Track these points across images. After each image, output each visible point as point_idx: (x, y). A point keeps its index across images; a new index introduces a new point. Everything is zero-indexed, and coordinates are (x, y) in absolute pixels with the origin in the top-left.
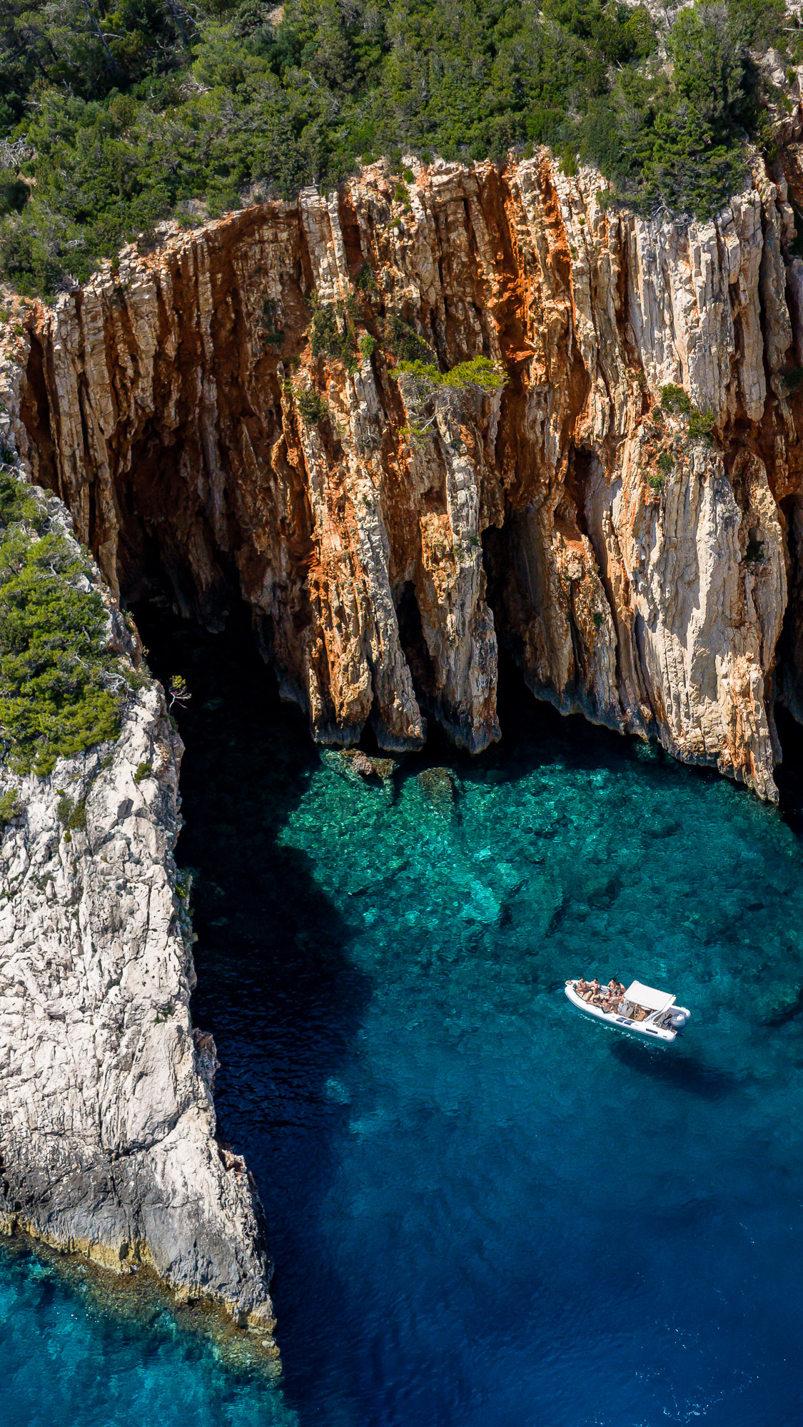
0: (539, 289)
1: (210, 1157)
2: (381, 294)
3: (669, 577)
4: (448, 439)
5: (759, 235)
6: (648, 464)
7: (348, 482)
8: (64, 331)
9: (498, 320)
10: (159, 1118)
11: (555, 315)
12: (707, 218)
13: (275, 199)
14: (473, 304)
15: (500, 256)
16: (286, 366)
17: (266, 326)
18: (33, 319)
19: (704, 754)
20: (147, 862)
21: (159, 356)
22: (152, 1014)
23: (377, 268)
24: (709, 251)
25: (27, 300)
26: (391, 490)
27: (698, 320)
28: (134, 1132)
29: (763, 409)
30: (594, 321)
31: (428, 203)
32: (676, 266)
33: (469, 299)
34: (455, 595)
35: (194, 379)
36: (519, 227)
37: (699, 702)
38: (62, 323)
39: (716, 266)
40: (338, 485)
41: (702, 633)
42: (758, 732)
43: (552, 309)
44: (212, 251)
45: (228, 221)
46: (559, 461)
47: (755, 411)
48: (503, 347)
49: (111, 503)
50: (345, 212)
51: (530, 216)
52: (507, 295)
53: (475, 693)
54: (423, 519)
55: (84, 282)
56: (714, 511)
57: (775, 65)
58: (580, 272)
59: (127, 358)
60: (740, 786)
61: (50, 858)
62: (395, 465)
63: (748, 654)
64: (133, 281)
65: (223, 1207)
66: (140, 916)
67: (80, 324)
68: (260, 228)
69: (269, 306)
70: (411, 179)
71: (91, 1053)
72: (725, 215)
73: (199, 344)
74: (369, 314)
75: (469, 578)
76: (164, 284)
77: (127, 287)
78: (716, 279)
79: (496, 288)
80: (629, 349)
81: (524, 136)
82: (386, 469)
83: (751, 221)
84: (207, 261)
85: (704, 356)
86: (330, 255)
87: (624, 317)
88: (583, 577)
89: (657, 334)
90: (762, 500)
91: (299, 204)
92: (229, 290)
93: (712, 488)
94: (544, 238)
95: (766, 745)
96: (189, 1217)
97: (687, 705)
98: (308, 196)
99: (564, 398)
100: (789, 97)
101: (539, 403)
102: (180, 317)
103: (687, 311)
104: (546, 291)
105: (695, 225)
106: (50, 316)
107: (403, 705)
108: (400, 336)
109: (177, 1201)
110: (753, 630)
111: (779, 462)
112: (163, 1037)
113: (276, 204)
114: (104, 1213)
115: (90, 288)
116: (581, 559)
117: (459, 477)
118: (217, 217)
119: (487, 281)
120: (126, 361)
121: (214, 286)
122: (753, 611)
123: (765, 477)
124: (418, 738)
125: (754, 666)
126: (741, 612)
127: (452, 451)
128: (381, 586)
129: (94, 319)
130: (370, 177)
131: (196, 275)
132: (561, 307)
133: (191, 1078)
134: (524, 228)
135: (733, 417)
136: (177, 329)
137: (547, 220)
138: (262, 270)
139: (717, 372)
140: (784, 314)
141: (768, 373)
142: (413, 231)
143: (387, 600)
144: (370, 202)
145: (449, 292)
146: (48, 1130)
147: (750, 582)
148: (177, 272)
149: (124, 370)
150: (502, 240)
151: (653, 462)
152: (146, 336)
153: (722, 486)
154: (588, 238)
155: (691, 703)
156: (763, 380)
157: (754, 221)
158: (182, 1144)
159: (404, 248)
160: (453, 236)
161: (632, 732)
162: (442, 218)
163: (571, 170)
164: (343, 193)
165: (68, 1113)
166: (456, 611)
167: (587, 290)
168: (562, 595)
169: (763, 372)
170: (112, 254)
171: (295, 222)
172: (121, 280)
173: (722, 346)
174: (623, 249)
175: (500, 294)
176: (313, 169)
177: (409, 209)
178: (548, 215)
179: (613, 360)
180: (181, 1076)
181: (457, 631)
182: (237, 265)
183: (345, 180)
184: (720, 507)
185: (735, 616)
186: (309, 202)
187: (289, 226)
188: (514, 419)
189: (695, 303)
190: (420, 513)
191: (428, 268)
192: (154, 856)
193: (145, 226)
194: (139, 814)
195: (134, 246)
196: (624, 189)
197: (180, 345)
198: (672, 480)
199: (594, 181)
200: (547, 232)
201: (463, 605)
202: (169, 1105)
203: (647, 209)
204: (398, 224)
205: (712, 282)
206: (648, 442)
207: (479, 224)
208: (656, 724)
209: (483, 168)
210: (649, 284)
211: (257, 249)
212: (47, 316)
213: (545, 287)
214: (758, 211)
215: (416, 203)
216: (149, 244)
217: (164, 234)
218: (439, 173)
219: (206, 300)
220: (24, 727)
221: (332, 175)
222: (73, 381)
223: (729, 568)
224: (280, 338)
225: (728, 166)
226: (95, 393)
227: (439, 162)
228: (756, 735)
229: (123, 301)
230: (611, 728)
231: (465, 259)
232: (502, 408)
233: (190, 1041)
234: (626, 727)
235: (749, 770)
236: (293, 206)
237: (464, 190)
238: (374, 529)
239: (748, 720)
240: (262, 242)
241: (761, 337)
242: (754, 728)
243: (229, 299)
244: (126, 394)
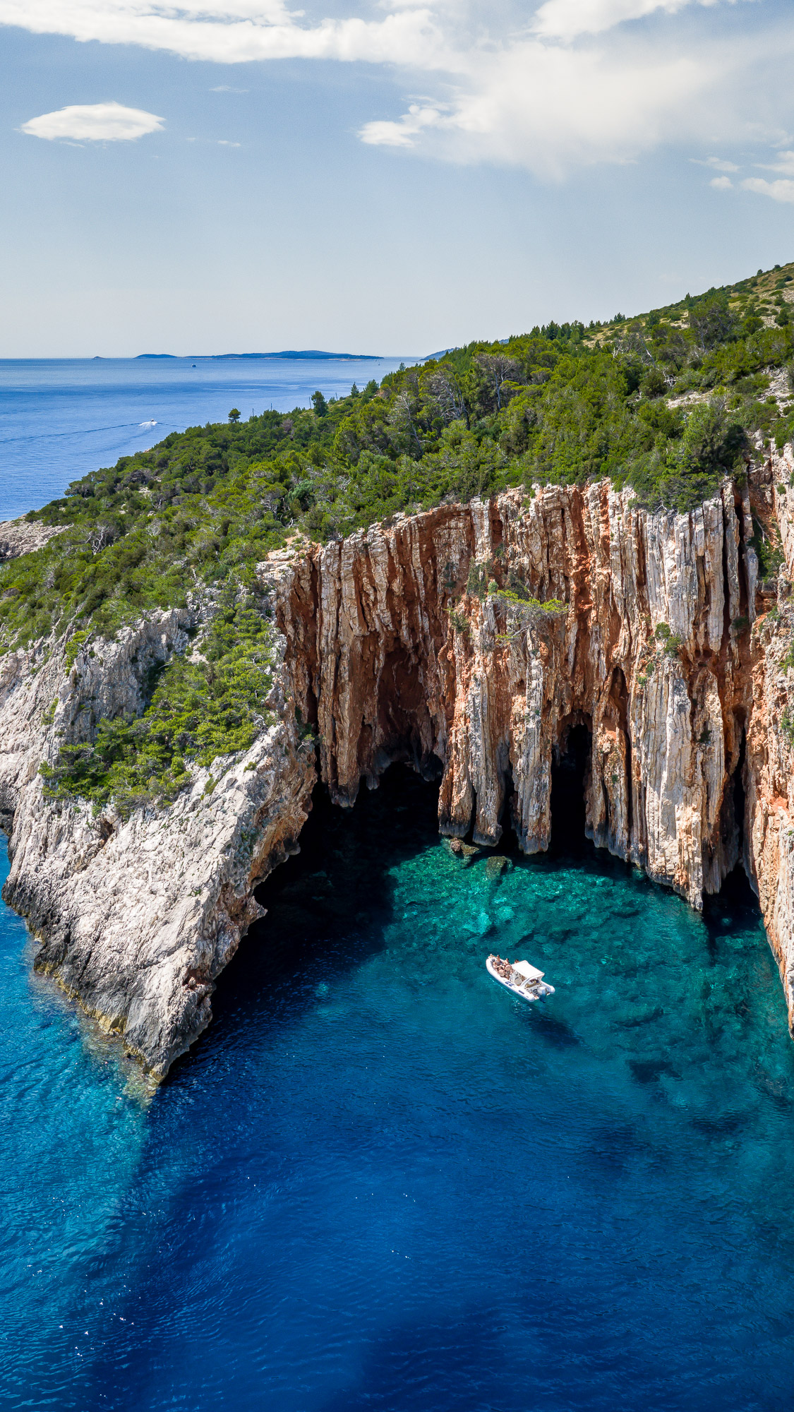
0: (594, 562)
1: (177, 976)
2: (507, 561)
3: (651, 748)
4: (530, 648)
5: (721, 527)
6: (641, 670)
7: (473, 669)
8: (328, 561)
9: (577, 584)
10: (164, 948)
11: (601, 577)
12: (685, 512)
13: (457, 503)
14: (563, 574)
15: (579, 543)
16: (454, 602)
17: (446, 576)
18: (313, 553)
19: (665, 875)
20: (229, 813)
21: (390, 591)
22: (189, 891)
23: (508, 546)
24: (684, 531)
25: (313, 543)
26: (497, 677)
27: (676, 577)
28: (151, 956)
29: (720, 644)
30: (622, 581)
31: (541, 509)
32: (667, 543)
33: (562, 571)
34: (523, 746)
35: (416, 614)
36: (586, 523)
37: (665, 839)
38: (328, 556)
39: (688, 541)
40: (468, 671)
41: (667, 787)
42: (693, 859)
43: (600, 574)
44: (420, 529)
45: (431, 513)
46: (607, 677)
47: (715, 646)
48: (577, 600)
49: (347, 668)
50: (493, 511)
51: (592, 516)
52: (581, 568)
53: (531, 813)
54: (513, 698)
55: (346, 537)
56: (673, 700)
57: (759, 438)
58: (615, 549)
59: (369, 587)
60: (684, 899)
61: (193, 810)
62: (500, 662)
63: (694, 805)
64: (373, 541)
65: (169, 1005)
66: (210, 840)
67: (340, 560)
68: (450, 520)
69: (450, 566)
70: (534, 496)
71: (156, 911)
72: (697, 511)
73: (416, 589)
74: (497, 571)
75: (532, 737)
76: (391, 546)
77: (370, 544)
78: (687, 551)
79: (575, 563)
80: (643, 601)
81: (597, 471)
82: (495, 664)
83: (715, 517)
84: (417, 535)
85: (678, 600)
86: (483, 537)
87: (642, 582)
88: (611, 752)
89: (658, 590)
90: (712, 702)
91: (469, 506)
92: (430, 555)
93: (673, 685)
94: (598, 529)
95: (699, 870)
96: (150, 1005)
97: (658, 840)
98: (475, 502)
99: (606, 633)
100: (764, 456)
101: (597, 639)
102: (404, 569)
103: (671, 571)
104: (598, 563)
105: (679, 516)
106: (322, 552)
107: (485, 812)
108: (514, 585)
109: (148, 997)
110: (699, 790)
111: (728, 679)
112: (188, 904)
113: (458, 505)
114: (116, 999)
115: (348, 541)
116: (612, 741)
117: (534, 671)
118: (426, 511)
119: (570, 559)
120: (368, 588)
121: (421, 552)
122: (700, 777)
123: (716, 687)
124: (492, 836)
125: (696, 813)
126: (692, 776)
127: (532, 655)
128: (476, 730)
129: (349, 559)
130: (511, 494)
131: (411, 543)
132: (605, 572)
133: (191, 930)
134: (589, 523)
135: (701, 647)
136: (401, 576)
137: (601, 519)
138: (448, 545)
139: (686, 612)
140: (734, 580)
141: (727, 621)
142: (528, 523)
143: (478, 740)
144: (507, 506)
145: (551, 567)
146: (115, 948)
147: (700, 757)
148: (400, 541)
149: (368, 595)
150: (580, 535)
151: (644, 670)
152: (380, 575)
153: (680, 683)
154: (621, 528)
155: (661, 839)
156: (722, 625)
157: (717, 518)
158: (167, 966)
159: (522, 534)
160: (554, 531)
161: (632, 861)
162: (548, 520)
163: (618, 489)
164: (493, 501)
165: (128, 941)
166: (524, 758)
167: (619, 562)
168: (598, 763)
169: (722, 619)
170: (366, 526)
171: (469, 518)
172: (367, 540)
173: (689, 595)
174: (640, 534)
175: (577, 566)
176: (479, 488)
177: (528, 511)
178: (602, 516)
179: (632, 607)
180: (187, 927)
181: (523, 770)
182: (435, 541)
183: (497, 494)
184: (677, 698)
185: (687, 778)
186: (475, 505)
187: (466, 519)
188: (583, 649)
189: (675, 567)
190: (513, 694)
191: (537, 548)
192: (236, 811)
193: (389, 514)
194: (238, 788)
195: (380, 524)
196: (644, 497)
197: (404, 587)
198: (652, 680)
199: (630, 493)
200: (601, 525)
201: (528, 754)
202: (172, 942)
203: (654, 508)
204: (520, 519)
205: (685, 552)
206: (643, 657)
207: (569, 524)
208: (644, 856)
209: (571, 489)
210: (653, 556)
211: (446, 531)
212: (320, 551)
213: (597, 560)
214: (720, 511)
215: (532, 508)
216: (389, 524)
217: (396, 518)
218: (548, 492)
219: (416, 559)
220: (207, 738)
221: (490, 490)
222: (332, 592)
223: (683, 743)
224: (453, 584)
225: (705, 483)
226: (346, 603)
227: (549, 485)
228: (691, 861)
229: (367, 552)
230: (620, 857)
231: (560, 546)
232: (577, 641)
233: (202, 910)
234: (629, 856)
235: (688, 887)
236: (466, 507)
237: (561, 503)
238: (478, 695)
239: (687, 849)
240: (450, 528)
241: (723, 597)
242: (691, 856)
243: (430, 561)
244: (370, 610)
